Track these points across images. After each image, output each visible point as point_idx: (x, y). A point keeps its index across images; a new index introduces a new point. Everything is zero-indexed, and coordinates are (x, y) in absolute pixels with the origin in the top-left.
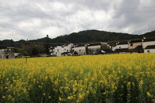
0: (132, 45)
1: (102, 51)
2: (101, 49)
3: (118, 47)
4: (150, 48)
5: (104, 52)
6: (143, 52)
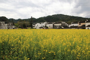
0: (80, 24)
2: (62, 26)
3: (72, 25)
4: (89, 27)
5: (63, 28)
6: (85, 29)
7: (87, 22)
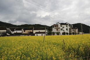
0: (25, 31)
1: (7, 34)
2: (7, 32)
3: (15, 32)
4: (37, 33)
5: (9, 35)
7: (35, 29)
